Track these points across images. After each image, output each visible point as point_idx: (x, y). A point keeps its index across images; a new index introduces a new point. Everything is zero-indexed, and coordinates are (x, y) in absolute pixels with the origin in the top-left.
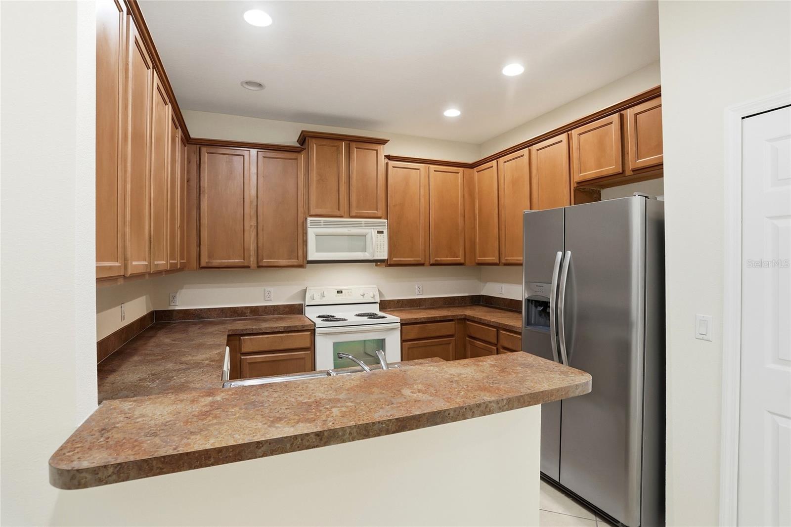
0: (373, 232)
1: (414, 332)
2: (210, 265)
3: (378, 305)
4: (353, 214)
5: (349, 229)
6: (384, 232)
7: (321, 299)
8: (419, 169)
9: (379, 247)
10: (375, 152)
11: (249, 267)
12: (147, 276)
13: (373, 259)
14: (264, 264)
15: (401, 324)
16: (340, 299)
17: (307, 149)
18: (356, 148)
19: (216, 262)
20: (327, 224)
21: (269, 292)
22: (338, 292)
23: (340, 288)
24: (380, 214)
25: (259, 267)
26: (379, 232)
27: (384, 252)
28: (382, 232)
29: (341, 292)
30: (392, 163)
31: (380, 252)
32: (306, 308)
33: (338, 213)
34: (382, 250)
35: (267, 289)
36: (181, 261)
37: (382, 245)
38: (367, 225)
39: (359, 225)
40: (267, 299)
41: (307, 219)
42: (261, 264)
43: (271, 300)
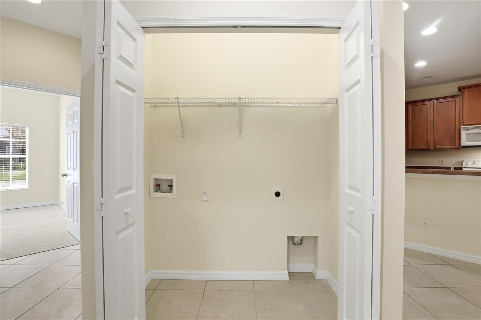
2: (412, 148)
7: (473, 165)
11: (430, 149)
14: (437, 148)
17: (461, 95)
20: (473, 129)
21: (442, 161)
25: (434, 149)
32: (463, 168)
35: (441, 159)
40: (441, 163)
41: (462, 127)
42: (436, 148)
43: (443, 164)
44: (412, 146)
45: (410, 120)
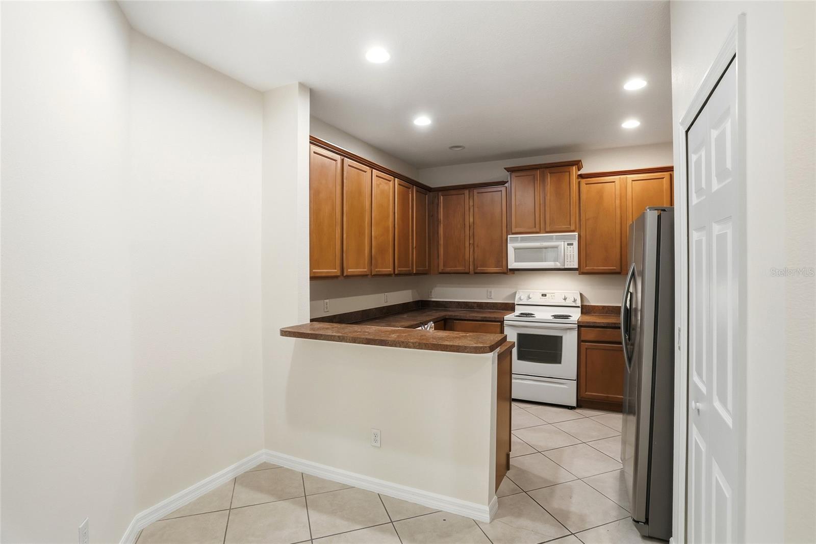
0: (562, 244)
1: (591, 335)
2: (444, 271)
3: (579, 309)
4: (548, 229)
5: (541, 243)
6: (574, 244)
7: (528, 300)
8: (614, 182)
9: (569, 257)
10: (568, 173)
11: (468, 273)
12: (369, 276)
13: (563, 267)
14: (479, 271)
15: (578, 326)
16: (543, 301)
17: (509, 182)
18: (550, 173)
19: (448, 269)
20: (523, 240)
21: (490, 292)
22: (543, 295)
23: (544, 292)
24: (573, 228)
25: (476, 273)
26: (568, 244)
27: (573, 261)
28: (572, 244)
29: (546, 295)
30: (583, 181)
31: (570, 262)
32: (516, 306)
33: (534, 230)
34: (572, 260)
35: (489, 289)
36: (399, 269)
37: (572, 255)
38: (558, 239)
39: (551, 239)
40: (489, 297)
41: (509, 236)
42: (477, 271)
43: (491, 298)
44: (444, 266)
45: (441, 220)
